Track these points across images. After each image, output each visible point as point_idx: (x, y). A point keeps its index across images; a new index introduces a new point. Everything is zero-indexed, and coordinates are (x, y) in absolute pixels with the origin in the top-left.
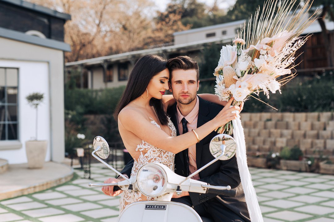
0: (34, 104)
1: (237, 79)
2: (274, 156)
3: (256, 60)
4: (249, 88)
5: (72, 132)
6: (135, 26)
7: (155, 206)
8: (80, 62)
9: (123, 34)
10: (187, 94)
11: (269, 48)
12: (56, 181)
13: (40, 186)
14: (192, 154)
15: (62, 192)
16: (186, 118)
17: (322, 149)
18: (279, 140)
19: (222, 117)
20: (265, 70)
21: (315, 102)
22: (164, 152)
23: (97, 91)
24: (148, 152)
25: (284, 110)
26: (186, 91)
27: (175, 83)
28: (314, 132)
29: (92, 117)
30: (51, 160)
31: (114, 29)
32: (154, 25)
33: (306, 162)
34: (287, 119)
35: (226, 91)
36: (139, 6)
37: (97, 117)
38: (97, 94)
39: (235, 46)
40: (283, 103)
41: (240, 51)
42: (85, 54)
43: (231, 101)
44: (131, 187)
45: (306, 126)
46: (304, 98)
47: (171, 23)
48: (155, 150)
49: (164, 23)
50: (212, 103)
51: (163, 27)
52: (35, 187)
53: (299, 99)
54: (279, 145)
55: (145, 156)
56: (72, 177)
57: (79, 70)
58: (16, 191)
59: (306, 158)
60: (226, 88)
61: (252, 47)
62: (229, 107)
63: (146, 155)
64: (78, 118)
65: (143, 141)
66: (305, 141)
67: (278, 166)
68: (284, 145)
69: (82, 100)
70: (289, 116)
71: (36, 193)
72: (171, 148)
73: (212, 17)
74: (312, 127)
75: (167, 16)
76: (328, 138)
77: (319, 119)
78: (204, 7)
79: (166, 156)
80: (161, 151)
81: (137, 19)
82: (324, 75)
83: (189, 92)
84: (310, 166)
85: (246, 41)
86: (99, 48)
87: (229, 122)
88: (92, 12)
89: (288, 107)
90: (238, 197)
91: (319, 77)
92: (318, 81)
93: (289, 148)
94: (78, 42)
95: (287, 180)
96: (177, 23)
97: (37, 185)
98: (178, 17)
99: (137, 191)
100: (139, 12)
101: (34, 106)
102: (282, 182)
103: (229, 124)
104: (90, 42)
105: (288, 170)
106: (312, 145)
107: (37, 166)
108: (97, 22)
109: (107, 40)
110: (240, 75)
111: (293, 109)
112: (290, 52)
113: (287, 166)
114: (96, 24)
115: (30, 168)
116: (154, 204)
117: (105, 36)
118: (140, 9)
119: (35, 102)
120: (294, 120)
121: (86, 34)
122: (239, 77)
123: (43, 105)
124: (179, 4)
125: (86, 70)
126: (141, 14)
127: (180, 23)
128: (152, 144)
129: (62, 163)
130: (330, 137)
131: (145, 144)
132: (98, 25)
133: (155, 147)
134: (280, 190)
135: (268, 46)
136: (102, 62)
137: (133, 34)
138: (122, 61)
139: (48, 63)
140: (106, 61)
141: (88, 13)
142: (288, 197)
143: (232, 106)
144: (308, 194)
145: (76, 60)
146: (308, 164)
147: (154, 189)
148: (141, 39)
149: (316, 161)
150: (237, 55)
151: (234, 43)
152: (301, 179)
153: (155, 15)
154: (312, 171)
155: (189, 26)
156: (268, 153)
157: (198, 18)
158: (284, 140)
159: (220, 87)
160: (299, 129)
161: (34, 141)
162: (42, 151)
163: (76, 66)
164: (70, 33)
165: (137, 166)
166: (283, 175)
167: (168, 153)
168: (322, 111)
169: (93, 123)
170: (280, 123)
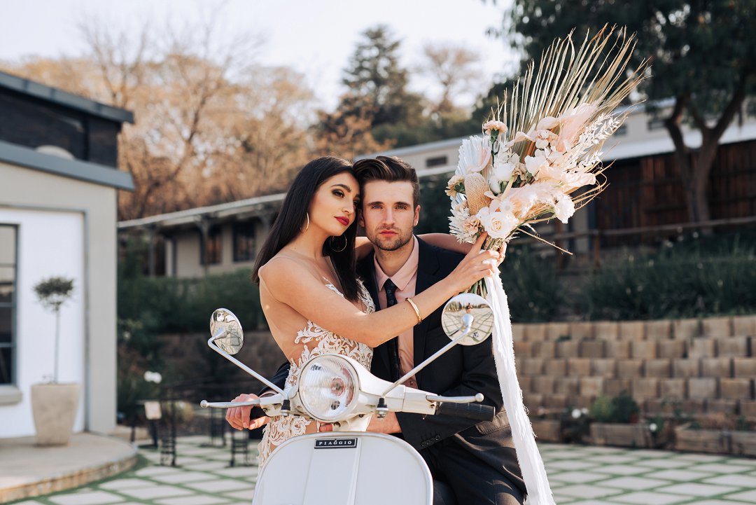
0: (53, 303)
1: (492, 196)
2: (576, 414)
3: (528, 158)
4: (516, 214)
5: (133, 368)
6: (271, 143)
7: (334, 441)
8: (148, 220)
9: (244, 159)
10: (391, 230)
11: (554, 135)
12: (101, 469)
13: (64, 478)
14: (406, 351)
15: (113, 492)
16: (393, 279)
17: (680, 398)
18: (588, 380)
19: (464, 271)
20: (547, 178)
21: (663, 297)
22: (350, 347)
23: (186, 282)
24: (320, 345)
25: (597, 317)
26: (389, 222)
27: (370, 208)
28: (663, 363)
29: (175, 340)
30: (86, 430)
31: (222, 149)
32: (310, 142)
33: (646, 427)
34: (603, 336)
35: (471, 220)
36: (279, 100)
37: (187, 338)
38: (186, 289)
39: (488, 137)
40: (595, 300)
41: (496, 146)
42: (160, 204)
43: (482, 240)
44: (286, 405)
45: (644, 349)
46: (640, 288)
47: (349, 137)
48: (333, 341)
49: (334, 136)
50: (444, 250)
51: (331, 146)
52: (53, 481)
53: (628, 291)
54: (587, 392)
55: (312, 353)
56: (134, 462)
57: (147, 238)
58: (13, 489)
59: (646, 418)
60: (470, 215)
61: (520, 136)
62: (477, 252)
63: (316, 350)
64: (145, 340)
65: (309, 323)
66: (644, 381)
67: (585, 438)
68: (597, 393)
69: (154, 300)
70: (608, 330)
71: (55, 493)
72: (365, 334)
73: (439, 124)
74: (659, 352)
75: (340, 121)
76: (692, 375)
77: (671, 333)
78: (422, 103)
79: (355, 355)
80: (346, 344)
81: (276, 126)
82: (681, 239)
83: (396, 226)
84: (654, 434)
85: (508, 125)
86: (190, 189)
87: (479, 282)
88: (175, 113)
89: (606, 310)
90: (499, 437)
91: (669, 244)
92: (669, 253)
93: (609, 398)
94: (145, 176)
95: (605, 464)
96: (362, 137)
97: (59, 475)
98: (363, 123)
99: (298, 414)
100: (281, 112)
101: (52, 307)
102: (594, 467)
103: (479, 286)
104: (171, 177)
105: (607, 445)
106: (659, 389)
107: (56, 439)
108: (186, 134)
109: (206, 173)
110: (497, 190)
111: (617, 315)
112: (592, 143)
113: (606, 437)
114: (183, 139)
115: (42, 445)
116: (333, 438)
117: (204, 164)
118: (281, 106)
119: (55, 297)
120: (619, 336)
121: (162, 160)
122: (496, 195)
123: (72, 305)
124: (366, 96)
125: (161, 238)
126: (284, 117)
127: (368, 137)
128: (327, 329)
129: (111, 436)
130: (696, 373)
131: (313, 329)
132: (189, 141)
133: (333, 335)
134: (591, 483)
135: (551, 133)
136: (198, 219)
137: (266, 161)
138: (241, 217)
139: (84, 213)
140: (206, 217)
141: (167, 113)
142: (608, 496)
143: (483, 251)
144: (651, 490)
145: (140, 216)
146: (650, 430)
147: (334, 407)
148: (284, 171)
149: (666, 425)
150: (492, 152)
151: (485, 131)
152: (637, 461)
153: (314, 119)
154: (659, 447)
155: (388, 142)
156: (564, 410)
157: (409, 126)
158: (599, 381)
159: (459, 213)
160: (631, 357)
161: (49, 384)
162: (68, 405)
163: (139, 228)
164: (126, 157)
165: (297, 373)
166: (597, 454)
167: (358, 349)
168: (678, 317)
169: (177, 353)
170: (589, 343)
